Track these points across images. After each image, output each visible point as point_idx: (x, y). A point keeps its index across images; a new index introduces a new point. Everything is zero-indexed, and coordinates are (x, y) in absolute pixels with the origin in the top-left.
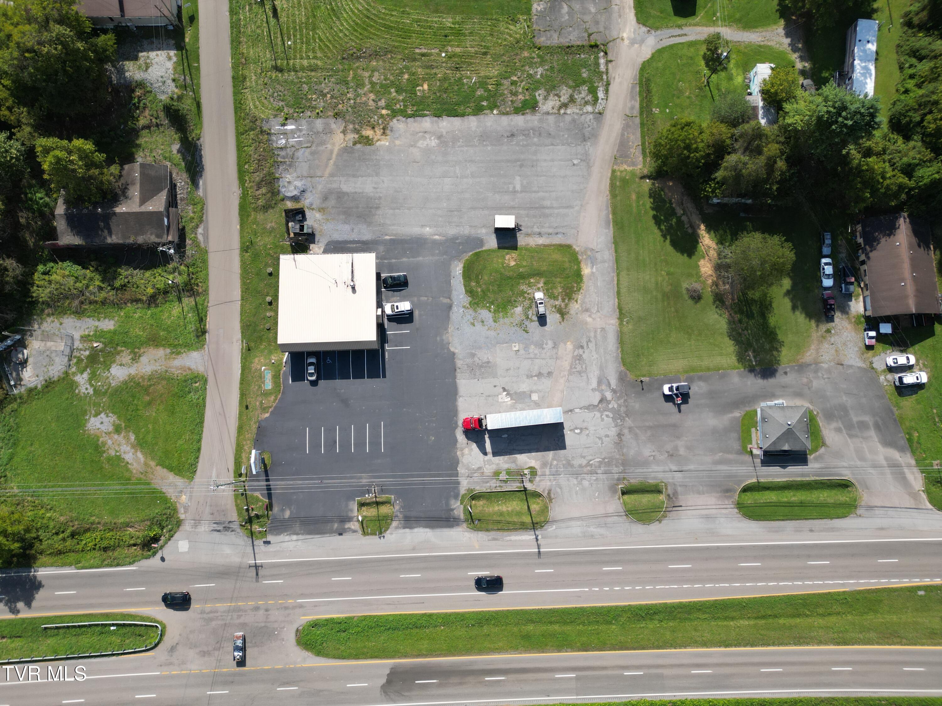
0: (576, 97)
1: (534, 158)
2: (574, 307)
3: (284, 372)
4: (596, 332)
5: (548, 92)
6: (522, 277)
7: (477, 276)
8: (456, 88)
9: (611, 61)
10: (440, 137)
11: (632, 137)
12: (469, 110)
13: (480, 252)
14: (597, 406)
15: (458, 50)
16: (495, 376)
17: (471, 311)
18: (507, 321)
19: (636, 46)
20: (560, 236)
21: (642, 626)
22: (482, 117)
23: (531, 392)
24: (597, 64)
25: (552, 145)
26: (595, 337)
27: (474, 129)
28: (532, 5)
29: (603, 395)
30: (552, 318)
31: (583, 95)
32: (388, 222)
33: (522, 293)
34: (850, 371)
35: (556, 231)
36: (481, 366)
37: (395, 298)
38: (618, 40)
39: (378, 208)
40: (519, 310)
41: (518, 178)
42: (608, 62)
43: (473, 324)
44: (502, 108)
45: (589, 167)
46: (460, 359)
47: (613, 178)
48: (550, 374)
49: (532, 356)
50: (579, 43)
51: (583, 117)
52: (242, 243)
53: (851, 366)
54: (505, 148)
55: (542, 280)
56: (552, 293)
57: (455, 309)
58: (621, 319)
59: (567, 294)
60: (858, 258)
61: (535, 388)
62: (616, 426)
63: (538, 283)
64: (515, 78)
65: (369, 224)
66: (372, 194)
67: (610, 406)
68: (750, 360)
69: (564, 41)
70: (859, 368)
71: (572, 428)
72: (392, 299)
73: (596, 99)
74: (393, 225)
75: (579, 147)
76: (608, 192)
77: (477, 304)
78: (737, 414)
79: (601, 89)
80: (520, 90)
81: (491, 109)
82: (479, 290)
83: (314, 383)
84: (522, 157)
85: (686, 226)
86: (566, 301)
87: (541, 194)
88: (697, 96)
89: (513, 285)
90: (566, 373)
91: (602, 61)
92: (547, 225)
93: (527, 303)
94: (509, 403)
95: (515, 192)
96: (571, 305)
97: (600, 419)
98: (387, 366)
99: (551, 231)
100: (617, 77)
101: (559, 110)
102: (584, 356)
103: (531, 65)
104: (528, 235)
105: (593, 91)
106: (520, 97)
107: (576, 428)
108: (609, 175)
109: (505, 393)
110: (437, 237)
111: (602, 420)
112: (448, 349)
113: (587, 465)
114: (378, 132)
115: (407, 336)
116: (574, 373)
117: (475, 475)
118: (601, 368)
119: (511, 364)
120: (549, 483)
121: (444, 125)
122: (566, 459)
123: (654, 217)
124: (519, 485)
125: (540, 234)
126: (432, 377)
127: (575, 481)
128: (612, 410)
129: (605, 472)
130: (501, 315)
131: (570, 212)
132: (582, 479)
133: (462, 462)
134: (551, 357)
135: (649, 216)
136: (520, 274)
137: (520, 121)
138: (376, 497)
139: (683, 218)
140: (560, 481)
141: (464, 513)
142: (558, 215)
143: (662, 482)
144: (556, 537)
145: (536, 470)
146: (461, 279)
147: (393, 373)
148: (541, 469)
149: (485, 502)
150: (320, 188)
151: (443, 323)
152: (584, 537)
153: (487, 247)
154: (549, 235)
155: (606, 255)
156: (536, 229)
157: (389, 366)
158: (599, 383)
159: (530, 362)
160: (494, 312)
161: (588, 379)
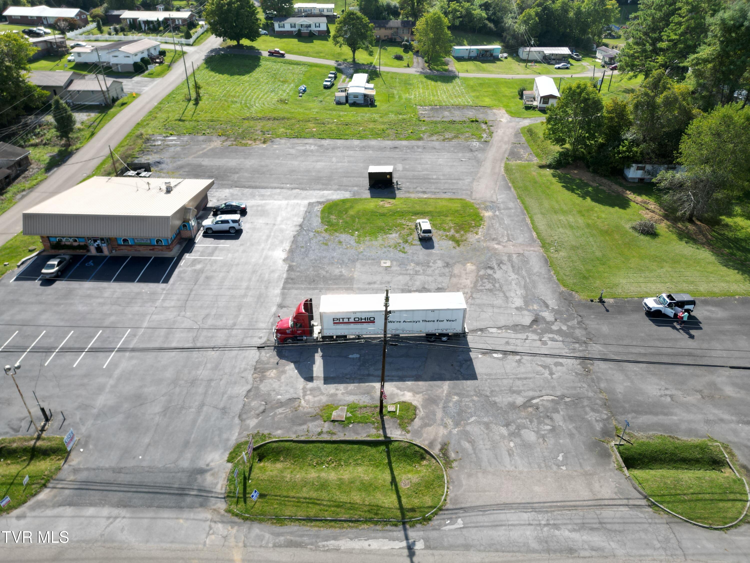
0: (460, 136)
1: (418, 157)
2: (474, 237)
3: (13, 272)
4: (510, 256)
5: (433, 134)
7: (340, 212)
8: (343, 130)
9: (492, 126)
10: (320, 146)
11: (522, 151)
12: (353, 138)
14: (529, 327)
18: (376, 243)
20: (449, 194)
22: (366, 140)
25: (438, 152)
26: (510, 260)
27: (356, 145)
28: (417, 112)
29: (536, 314)
30: (443, 243)
31: (467, 136)
33: (400, 224)
35: (444, 191)
36: (329, 279)
38: (496, 121)
39: (235, 173)
40: (394, 236)
42: (489, 126)
43: (326, 244)
44: (386, 138)
45: (479, 162)
49: (411, 272)
50: (461, 120)
51: (469, 143)
54: (387, 153)
57: (303, 233)
58: (545, 247)
59: (462, 229)
64: (400, 129)
66: (233, 167)
67: (554, 327)
69: (447, 120)
71: (486, 350)
73: (480, 137)
75: (466, 154)
76: (503, 173)
77: (336, 230)
79: (485, 134)
81: (376, 138)
82: (341, 221)
83: (47, 282)
84: (405, 156)
85: (608, 192)
86: (462, 233)
89: (387, 219)
91: (483, 126)
92: (433, 187)
93: (405, 232)
96: (469, 235)
97: (539, 343)
98: (176, 272)
99: (437, 191)
102: (496, 276)
103: (416, 126)
105: (477, 135)
106: (405, 135)
107: (495, 351)
108: (503, 165)
113: (525, 405)
114: (258, 142)
115: (222, 249)
116: (482, 291)
117: (280, 410)
118: (525, 287)
119: (378, 278)
120: (442, 432)
121: (326, 142)
122: (479, 394)
123: (563, 186)
124: (373, 431)
125: (424, 192)
126: (245, 284)
127: (504, 431)
128: (560, 332)
129: (571, 419)
130: (368, 238)
131: (460, 182)
132: (519, 427)
133: (257, 388)
134: (442, 275)
135: (557, 186)
136: (397, 212)
137: (405, 143)
138: (39, 438)
139: (600, 187)
140: (468, 428)
141: (230, 480)
142: (445, 183)
143: (712, 440)
144: (467, 547)
145: (415, 408)
146: (319, 214)
147: (181, 279)
148: (424, 407)
149: (288, 464)
150: (179, 163)
151: (282, 242)
152: (548, 551)
153: (357, 197)
154: (435, 193)
155: (511, 205)
156: (419, 189)
157: (180, 272)
158: (527, 303)
159: (408, 278)
160: (359, 236)
161: (506, 297)
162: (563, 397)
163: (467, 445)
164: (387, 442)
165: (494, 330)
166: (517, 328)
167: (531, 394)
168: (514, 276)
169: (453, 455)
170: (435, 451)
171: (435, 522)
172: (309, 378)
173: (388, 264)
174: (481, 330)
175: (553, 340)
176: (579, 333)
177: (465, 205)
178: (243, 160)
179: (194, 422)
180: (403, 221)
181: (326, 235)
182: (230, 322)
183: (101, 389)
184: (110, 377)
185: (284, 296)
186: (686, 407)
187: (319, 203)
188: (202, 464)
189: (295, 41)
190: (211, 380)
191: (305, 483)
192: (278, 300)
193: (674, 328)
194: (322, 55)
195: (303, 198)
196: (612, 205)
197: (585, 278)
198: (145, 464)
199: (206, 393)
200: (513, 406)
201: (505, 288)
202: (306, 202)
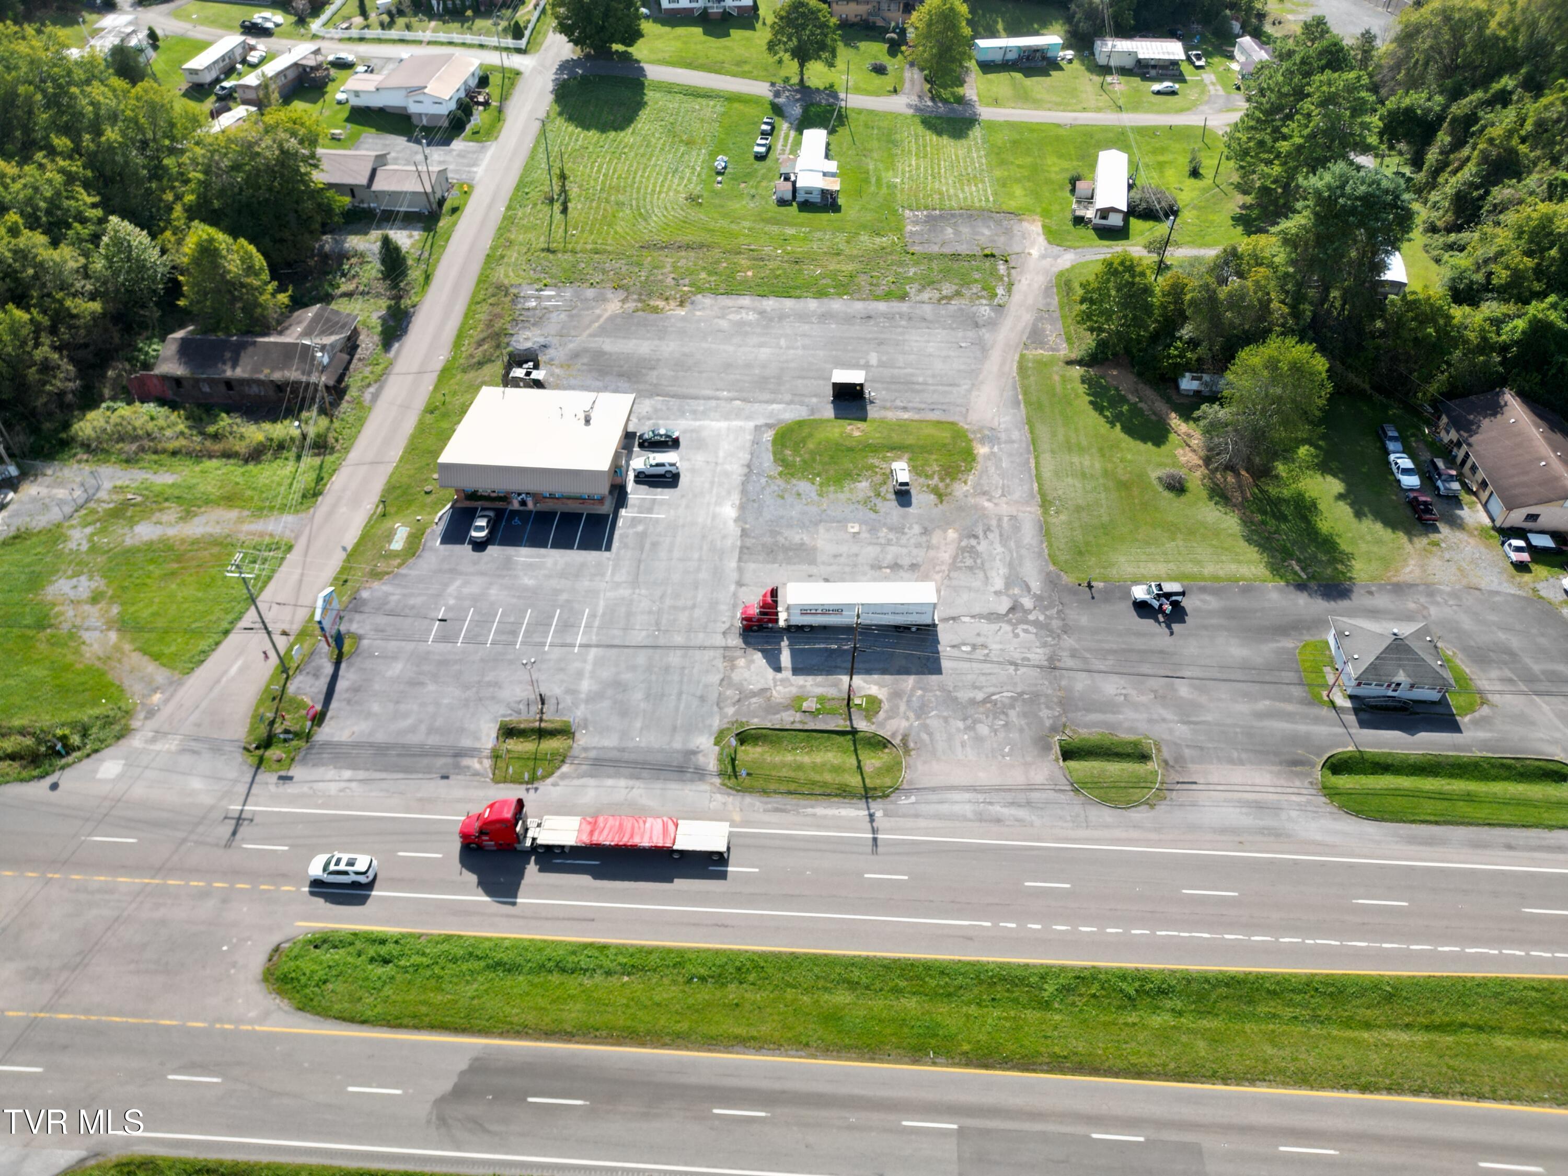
0: (964, 292)
1: (900, 338)
2: (961, 488)
3: (433, 532)
4: (1000, 519)
5: (924, 286)
6: (873, 449)
7: (797, 445)
8: (792, 276)
9: (1014, 267)
10: (761, 313)
11: (1049, 327)
12: (807, 294)
13: (805, 420)
14: (1005, 615)
15: (800, 249)
16: (812, 562)
18: (842, 496)
19: (1050, 259)
20: (938, 412)
21: (1130, 1020)
22: (826, 300)
24: (995, 269)
25: (928, 328)
26: (999, 525)
27: (811, 310)
28: (904, 227)
29: (1015, 601)
30: (922, 499)
31: (974, 291)
32: (664, 382)
33: (871, 466)
34: (1497, 599)
35: (931, 407)
36: (789, 549)
38: (1023, 254)
39: (652, 369)
40: (863, 485)
41: (873, 354)
42: (1010, 268)
43: (782, 497)
44: (856, 295)
45: (985, 351)
46: (750, 538)
47: (1023, 362)
48: (915, 566)
49: (883, 541)
50: (969, 253)
51: (975, 307)
52: (428, 404)
53: (1496, 593)
54: (856, 327)
55: (907, 455)
56: (923, 473)
57: (752, 478)
58: (1044, 507)
59: (948, 474)
62: (1044, 646)
63: (900, 455)
64: (876, 274)
66: (647, 356)
67: (1031, 617)
68: (1295, 573)
69: (948, 251)
70: (1513, 595)
71: (956, 642)
73: (994, 295)
74: (672, 386)
75: (969, 332)
76: (1015, 374)
77: (792, 475)
78: (1289, 644)
79: (1001, 288)
80: (883, 283)
81: (840, 295)
82: (798, 459)
83: (479, 547)
84: (882, 336)
85: (1147, 414)
86: (947, 481)
87: (909, 370)
89: (855, 458)
90: (945, 568)
91: (1002, 267)
92: (917, 400)
93: (878, 479)
95: (867, 367)
96: (955, 486)
97: (1011, 635)
98: (617, 536)
99: (923, 406)
100: (1023, 280)
101: (939, 301)
102: (980, 548)
103: (900, 265)
104: (885, 408)
105: (989, 289)
106: (883, 288)
107: (964, 643)
108: (1017, 359)
110: (738, 402)
111: (1016, 636)
113: (985, 701)
114: (673, 304)
115: (662, 502)
116: (960, 568)
117: (754, 700)
118: (1011, 565)
119: (844, 549)
120: (904, 724)
121: (770, 304)
122: (942, 688)
123: (1091, 402)
124: (841, 722)
125: (905, 409)
126: (696, 556)
127: (961, 725)
128: (1036, 623)
129: (1025, 715)
130: (832, 489)
131: (955, 390)
132: (975, 722)
133: (730, 678)
134: (918, 546)
135: (1083, 401)
136: (869, 445)
137: (882, 306)
138: (541, 720)
139: (1140, 405)
140: (928, 721)
141: (720, 761)
142: (934, 391)
143: (1148, 738)
144: (917, 816)
145: (880, 702)
146: (770, 446)
147: (625, 546)
148: (889, 700)
149: (766, 748)
150: (571, 346)
151: (729, 493)
152: (981, 821)
153: (817, 416)
154: (919, 410)
155: (1016, 435)
156: (898, 403)
157: (621, 536)
158: (1008, 585)
159: (878, 549)
160: (821, 485)
161: (987, 578)
162: (1022, 693)
163: (925, 736)
164: (854, 732)
165: (967, 619)
166: (992, 617)
167: (992, 690)
168: (999, 549)
169: (912, 745)
170: (897, 741)
171: (893, 797)
172: (778, 669)
173: (856, 530)
174: (954, 619)
175: (1026, 631)
176: (1056, 624)
177: (958, 434)
178: (657, 342)
179: (677, 709)
180: (875, 461)
181: (779, 482)
182: (690, 603)
183: (580, 674)
184: (585, 661)
185: (740, 570)
186: (1136, 706)
187: (769, 426)
188: (692, 746)
189: (697, 31)
190: (683, 668)
191: (784, 765)
192: (735, 576)
193: (1157, 621)
194: (746, 68)
195: (748, 418)
196: (1144, 439)
197: (1080, 553)
198: (643, 745)
199: (681, 682)
200: (973, 702)
201: (987, 565)
202: (751, 425)
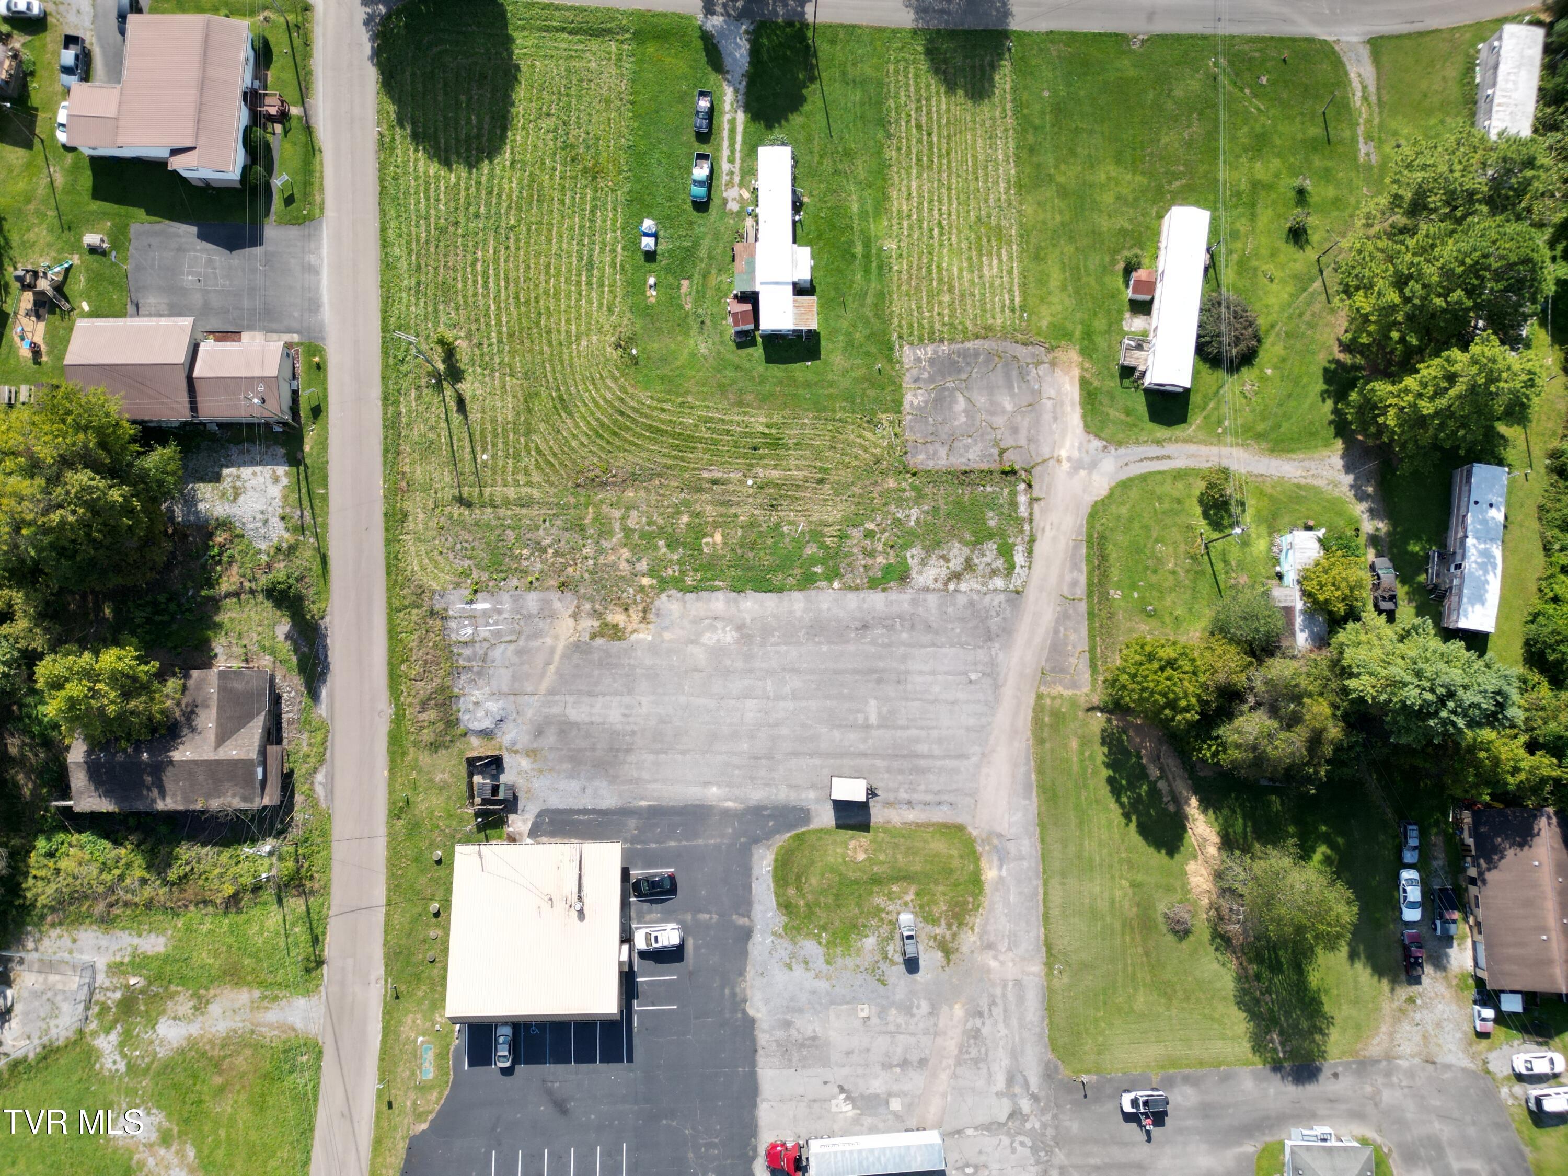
0: (976, 561)
1: (902, 667)
2: (968, 940)
3: (457, 1049)
4: (1005, 986)
5: (928, 550)
6: (876, 880)
7: (798, 878)
8: (770, 541)
9: (1037, 500)
10: (740, 628)
11: (1073, 637)
12: (791, 581)
13: (803, 833)
14: (1005, 1124)
15: (775, 474)
16: (825, 1062)
17: (785, 943)
18: (850, 962)
19: (1083, 473)
20: (945, 808)
22: (813, 593)
23: (890, 1094)
24: (1014, 505)
25: (933, 645)
26: (1004, 995)
27: (798, 614)
28: (902, 396)
29: (1015, 1104)
30: (929, 959)
31: (988, 559)
32: (646, 775)
33: (878, 910)
34: (1447, 1075)
35: (937, 799)
36: (802, 1045)
37: (654, 916)
38: (1051, 462)
39: (629, 751)
40: (870, 942)
41: (873, 703)
42: (1033, 500)
43: (789, 967)
44: (848, 578)
45: (997, 687)
46: (764, 1031)
47: (1038, 709)
48: (923, 1062)
49: (892, 1028)
50: (985, 466)
51: (988, 597)
52: (392, 803)
53: (1448, 1067)
54: (851, 648)
55: (913, 889)
56: (930, 913)
57: (757, 937)
58: (1049, 965)
59: (956, 916)
60: (1464, 869)
61: (895, 1088)
62: (1038, 1162)
63: (906, 893)
64: (871, 526)
65: (613, 779)
66: (619, 727)
67: (1028, 1126)
68: (1275, 1050)
69: (959, 462)
70: (1464, 1070)
71: (960, 1164)
72: (648, 917)
73: (1011, 567)
74: (656, 781)
75: (980, 651)
76: (1029, 733)
77: (798, 929)
78: (1249, 1148)
79: (1020, 548)
80: (880, 548)
81: (830, 579)
82: (802, 903)
83: (508, 1072)
84: (881, 665)
85: (1165, 799)
86: (955, 928)
87: (913, 732)
88: (1188, 571)
89: (860, 896)
90: (951, 1062)
91: (1022, 499)
92: (922, 787)
93: (885, 930)
94: (850, 1114)
95: (867, 727)
96: (962, 936)
97: (1009, 1150)
98: (636, 1041)
99: (929, 798)
100: (1048, 528)
101: (946, 584)
102: (985, 1031)
103: (900, 502)
104: (888, 804)
105: (1006, 551)
106: (880, 559)
107: (967, 1165)
108: (1032, 702)
109: (843, 1096)
110: (730, 804)
111: (1014, 1150)
112: (744, 1012)
114: (635, 617)
116: (965, 1062)
118: (1013, 1053)
119: (855, 1041)
121: (748, 606)
123: (1109, 780)
125: (909, 804)
128: (1032, 1132)
131: (963, 765)
134: (926, 1031)
135: (1101, 777)
136: (873, 875)
137: (879, 601)
139: (1160, 784)
142: (941, 770)
146: (771, 881)
150: (530, 712)
153: (816, 825)
154: (925, 805)
155: (1025, 845)
156: (903, 794)
158: (1009, 1082)
159: (888, 1039)
160: (828, 945)
161: (990, 1074)
165: (970, 1132)
166: (991, 1127)
174: (959, 1132)
176: (1049, 1133)
177: (967, 847)
178: (626, 698)
180: (881, 901)
181: (785, 941)
197: (1079, 1033)
201: (990, 1056)
